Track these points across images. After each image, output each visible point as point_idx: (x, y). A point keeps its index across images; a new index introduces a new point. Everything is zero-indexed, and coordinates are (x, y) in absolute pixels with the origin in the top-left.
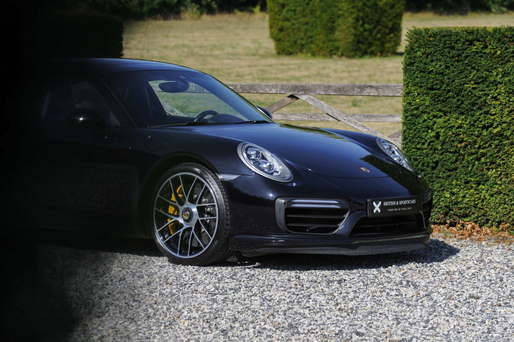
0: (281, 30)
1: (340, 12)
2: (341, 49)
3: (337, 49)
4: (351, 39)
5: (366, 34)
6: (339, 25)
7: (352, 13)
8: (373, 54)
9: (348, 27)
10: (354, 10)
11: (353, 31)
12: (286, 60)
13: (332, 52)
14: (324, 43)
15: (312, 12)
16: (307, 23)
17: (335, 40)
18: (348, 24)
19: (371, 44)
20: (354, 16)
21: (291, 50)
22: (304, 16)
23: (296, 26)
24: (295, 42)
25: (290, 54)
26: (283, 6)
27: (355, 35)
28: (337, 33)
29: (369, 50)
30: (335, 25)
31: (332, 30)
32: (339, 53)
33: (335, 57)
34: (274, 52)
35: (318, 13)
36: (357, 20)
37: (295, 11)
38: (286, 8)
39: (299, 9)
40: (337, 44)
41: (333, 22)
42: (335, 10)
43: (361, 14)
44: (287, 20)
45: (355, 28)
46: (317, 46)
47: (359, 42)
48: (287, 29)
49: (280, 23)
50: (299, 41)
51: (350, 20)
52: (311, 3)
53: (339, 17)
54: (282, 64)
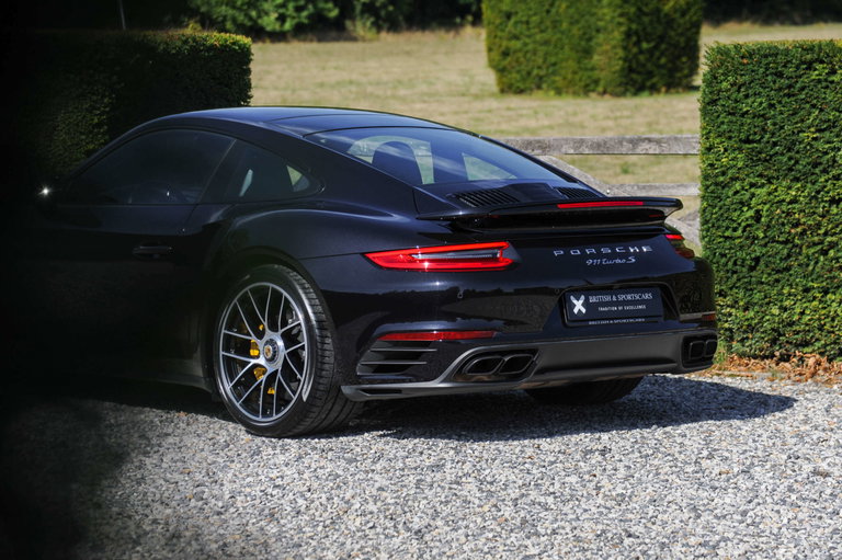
0: (505, 54)
1: (601, 24)
2: (602, 83)
3: (596, 82)
4: (618, 65)
5: (642, 58)
6: (600, 45)
7: (620, 24)
8: (654, 89)
9: (614, 47)
10: (622, 20)
11: (621, 53)
12: (515, 101)
13: (588, 88)
14: (575, 73)
15: (556, 24)
16: (546, 43)
17: (593, 69)
18: (613, 43)
19: (650, 74)
20: (623, 29)
21: (522, 87)
22: (542, 31)
23: (530, 47)
24: (529, 73)
25: (520, 92)
26: (509, 16)
27: (625, 60)
28: (596, 57)
29: (648, 84)
30: (593, 43)
31: (588, 52)
32: (600, 89)
33: (593, 95)
34: (495, 89)
35: (565, 25)
36: (628, 35)
37: (527, 23)
38: (513, 20)
39: (535, 19)
40: (596, 74)
41: (590, 39)
42: (593, 20)
43: (634, 26)
44: (516, 37)
45: (625, 48)
46: (565, 78)
47: (631, 70)
48: (515, 52)
49: (505, 43)
50: (535, 72)
51: (617, 35)
52: (554, 10)
53: (598, 31)
54: (508, 109)
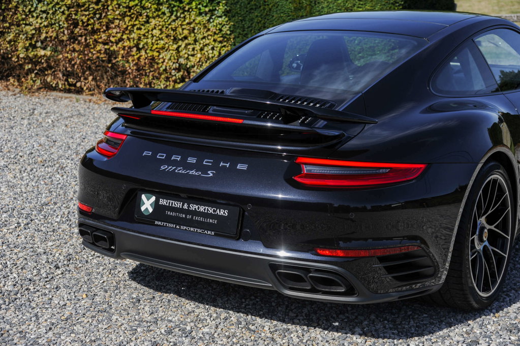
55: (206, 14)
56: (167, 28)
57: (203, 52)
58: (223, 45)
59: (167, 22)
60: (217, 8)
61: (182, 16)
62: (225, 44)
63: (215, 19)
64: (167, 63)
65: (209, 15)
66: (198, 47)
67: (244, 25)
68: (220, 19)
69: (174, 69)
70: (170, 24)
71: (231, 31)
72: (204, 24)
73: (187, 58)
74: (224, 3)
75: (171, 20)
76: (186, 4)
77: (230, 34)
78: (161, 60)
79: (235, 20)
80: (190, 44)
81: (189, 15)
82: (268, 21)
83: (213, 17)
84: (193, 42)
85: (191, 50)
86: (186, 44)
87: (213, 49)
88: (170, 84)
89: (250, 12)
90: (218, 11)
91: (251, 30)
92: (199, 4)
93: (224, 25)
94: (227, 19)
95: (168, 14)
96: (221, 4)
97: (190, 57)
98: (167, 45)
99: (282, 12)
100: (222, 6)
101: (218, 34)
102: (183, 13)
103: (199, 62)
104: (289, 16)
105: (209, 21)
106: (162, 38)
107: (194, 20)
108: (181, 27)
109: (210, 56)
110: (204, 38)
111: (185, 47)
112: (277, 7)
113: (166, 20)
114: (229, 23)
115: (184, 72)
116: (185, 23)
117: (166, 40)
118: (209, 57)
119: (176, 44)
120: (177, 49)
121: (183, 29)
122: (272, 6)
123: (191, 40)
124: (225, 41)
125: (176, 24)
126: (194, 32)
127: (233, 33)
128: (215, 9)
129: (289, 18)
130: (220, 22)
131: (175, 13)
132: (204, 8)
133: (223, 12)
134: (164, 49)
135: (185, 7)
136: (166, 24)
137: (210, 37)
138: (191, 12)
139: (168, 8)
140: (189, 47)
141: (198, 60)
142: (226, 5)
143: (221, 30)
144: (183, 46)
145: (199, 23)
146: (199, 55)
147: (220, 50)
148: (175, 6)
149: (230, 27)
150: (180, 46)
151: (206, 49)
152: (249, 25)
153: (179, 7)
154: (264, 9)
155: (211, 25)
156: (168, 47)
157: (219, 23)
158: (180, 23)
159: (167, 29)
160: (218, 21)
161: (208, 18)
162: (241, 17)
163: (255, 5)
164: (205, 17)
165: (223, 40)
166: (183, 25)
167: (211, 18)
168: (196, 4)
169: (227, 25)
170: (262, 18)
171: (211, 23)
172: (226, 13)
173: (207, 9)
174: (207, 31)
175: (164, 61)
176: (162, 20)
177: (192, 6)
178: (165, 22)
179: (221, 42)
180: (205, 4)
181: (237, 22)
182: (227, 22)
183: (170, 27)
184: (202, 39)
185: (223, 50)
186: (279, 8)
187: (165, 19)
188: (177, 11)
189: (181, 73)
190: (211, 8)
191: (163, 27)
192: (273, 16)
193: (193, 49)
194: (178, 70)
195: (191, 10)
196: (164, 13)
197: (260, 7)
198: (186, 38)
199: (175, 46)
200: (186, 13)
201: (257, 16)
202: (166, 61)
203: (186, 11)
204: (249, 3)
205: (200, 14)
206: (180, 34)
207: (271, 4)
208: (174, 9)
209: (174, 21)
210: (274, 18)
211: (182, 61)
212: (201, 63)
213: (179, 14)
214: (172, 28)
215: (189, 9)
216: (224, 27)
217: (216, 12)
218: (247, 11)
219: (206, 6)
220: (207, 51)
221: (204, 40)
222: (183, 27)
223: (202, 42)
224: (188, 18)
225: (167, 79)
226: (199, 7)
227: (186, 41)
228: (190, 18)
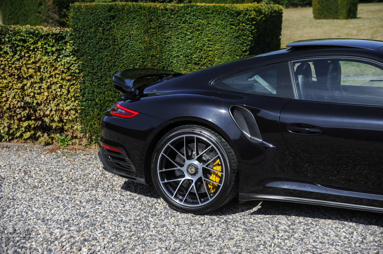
55: (53, 53)
56: (10, 67)
57: (50, 90)
58: (71, 83)
59: (11, 61)
60: (65, 48)
61: (26, 55)
62: (74, 82)
63: (62, 58)
64: (11, 102)
65: (56, 55)
66: (44, 86)
67: (93, 64)
68: (68, 58)
69: (19, 108)
70: (13, 64)
71: (79, 70)
72: (51, 63)
73: (34, 97)
74: (72, 43)
75: (14, 59)
76: (31, 44)
77: (79, 73)
78: (5, 99)
79: (84, 59)
80: (36, 83)
81: (35, 54)
82: (118, 60)
83: (61, 56)
84: (39, 81)
85: (37, 88)
86: (32, 83)
87: (61, 87)
88: (14, 123)
89: (99, 52)
90: (66, 50)
91: (101, 69)
92: (45, 44)
93: (73, 64)
94: (75, 58)
95: (11, 54)
96: (68, 44)
97: (36, 95)
98: (10, 84)
99: (132, 52)
100: (70, 46)
101: (66, 73)
102: (28, 52)
103: (47, 99)
104: (139, 55)
105: (56, 60)
106: (4, 77)
107: (39, 60)
108: (26, 66)
109: (59, 94)
110: (51, 76)
111: (30, 86)
112: (127, 47)
113: (9, 60)
114: (78, 62)
115: (30, 111)
116: (30, 62)
117: (9, 79)
118: (56, 95)
119: (21, 83)
120: (23, 88)
121: (28, 68)
122: (122, 46)
123: (36, 78)
124: (74, 80)
125: (20, 63)
126: (40, 72)
127: (82, 72)
128: (63, 49)
129: (139, 57)
130: (69, 62)
131: (19, 53)
132: (50, 48)
133: (71, 52)
134: (8, 87)
135: (30, 47)
136: (9, 63)
137: (57, 76)
138: (36, 52)
139: (10, 48)
140: (35, 86)
141: (45, 98)
142: (73, 45)
143: (69, 69)
144: (29, 85)
145: (46, 62)
146: (46, 94)
147: (69, 88)
148: (18, 46)
149: (79, 66)
150: (26, 85)
151: (53, 87)
152: (99, 64)
153: (22, 46)
154: (114, 49)
155: (58, 64)
156: (12, 86)
157: (67, 62)
158: (24, 62)
159: (10, 69)
160: (66, 60)
161: (56, 57)
162: (90, 56)
163: (104, 45)
164: (52, 57)
165: (71, 78)
166: (28, 64)
167: (57, 57)
168: (42, 44)
169: (75, 64)
170: (111, 57)
171: (58, 62)
172: (74, 53)
173: (54, 49)
174: (54, 70)
175: (8, 100)
176: (5, 59)
177: (37, 45)
178: (8, 61)
179: (69, 80)
180: (52, 44)
181: (86, 61)
182: (75, 61)
183: (13, 66)
184: (49, 77)
185: (72, 89)
186: (129, 47)
187: (8, 58)
188: (21, 51)
189: (27, 111)
190: (58, 48)
191: (5, 66)
192: (123, 55)
193: (40, 88)
194: (24, 108)
195: (36, 50)
196: (6, 53)
197: (110, 46)
198: (31, 77)
199: (20, 85)
200: (30, 53)
201: (107, 55)
202: (10, 99)
203: (30, 50)
204: (97, 44)
205: (47, 53)
206: (26, 73)
207: (120, 44)
208: (18, 49)
209: (18, 60)
210: (124, 57)
211: (27, 99)
212: (48, 101)
213: (23, 54)
214: (15, 67)
215: (34, 49)
216: (73, 66)
217: (64, 52)
218: (96, 51)
219: (52, 46)
220: (55, 90)
221: (51, 79)
222: (29, 66)
223: (49, 81)
224: (33, 58)
225: (11, 117)
226: (45, 46)
227: (32, 80)
228: (35, 58)
